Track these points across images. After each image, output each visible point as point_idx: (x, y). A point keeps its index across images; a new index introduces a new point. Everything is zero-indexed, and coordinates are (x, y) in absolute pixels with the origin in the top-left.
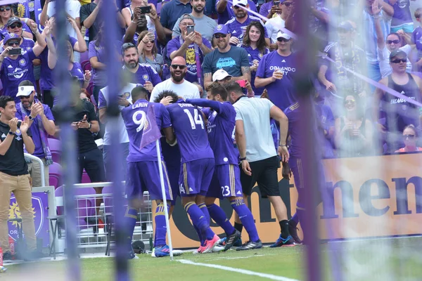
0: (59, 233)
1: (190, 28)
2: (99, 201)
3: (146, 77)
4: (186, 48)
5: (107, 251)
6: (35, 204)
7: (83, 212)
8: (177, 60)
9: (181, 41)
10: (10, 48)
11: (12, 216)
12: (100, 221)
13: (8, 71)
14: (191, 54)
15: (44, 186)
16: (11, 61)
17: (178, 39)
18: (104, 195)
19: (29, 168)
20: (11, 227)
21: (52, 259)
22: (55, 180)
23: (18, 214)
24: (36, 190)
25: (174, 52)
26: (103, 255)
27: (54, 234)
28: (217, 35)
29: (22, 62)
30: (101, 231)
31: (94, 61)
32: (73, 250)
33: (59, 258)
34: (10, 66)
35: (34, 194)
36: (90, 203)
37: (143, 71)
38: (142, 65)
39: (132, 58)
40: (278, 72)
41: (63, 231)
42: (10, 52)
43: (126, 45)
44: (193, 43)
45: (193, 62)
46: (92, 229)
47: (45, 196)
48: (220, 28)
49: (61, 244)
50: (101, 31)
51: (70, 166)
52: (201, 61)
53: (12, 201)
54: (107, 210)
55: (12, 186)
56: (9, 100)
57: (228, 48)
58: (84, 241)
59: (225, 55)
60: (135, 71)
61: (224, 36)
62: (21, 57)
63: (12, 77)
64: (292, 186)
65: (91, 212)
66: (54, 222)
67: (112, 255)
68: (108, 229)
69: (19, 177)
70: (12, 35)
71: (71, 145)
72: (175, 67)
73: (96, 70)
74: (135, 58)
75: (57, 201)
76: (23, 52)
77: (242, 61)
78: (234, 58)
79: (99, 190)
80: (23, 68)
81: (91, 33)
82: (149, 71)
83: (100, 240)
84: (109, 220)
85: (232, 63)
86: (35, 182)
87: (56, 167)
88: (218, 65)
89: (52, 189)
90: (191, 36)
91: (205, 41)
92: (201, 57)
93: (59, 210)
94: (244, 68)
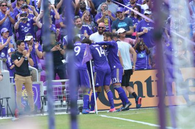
0: (45, 103)
1: (106, 8)
2: (64, 88)
3: (85, 31)
4: (104, 18)
5: (67, 111)
6: (34, 89)
7: (56, 93)
8: (101, 24)
9: (102, 15)
10: (23, 18)
11: (23, 95)
12: (64, 97)
13: (22, 28)
14: (106, 21)
15: (38, 81)
16: (23, 24)
17: (100, 14)
18: (66, 85)
19: (31, 73)
20: (23, 100)
21: (42, 115)
22: (43, 78)
23: (26, 94)
24: (34, 83)
25: (98, 20)
26: (65, 113)
27: (43, 103)
28: (118, 12)
29: (28, 24)
30: (64, 102)
31: (62, 24)
32: (51, 111)
33: (45, 114)
34: (22, 26)
35: (33, 85)
36: (59, 89)
37: (84, 28)
38: (84, 26)
39: (79, 23)
40: (146, 29)
41: (47, 102)
42: (23, 20)
43: (76, 17)
44: (107, 15)
45: (107, 24)
46: (60, 101)
47: (38, 86)
48: (119, 9)
49: (46, 108)
50: (64, 10)
51: (50, 72)
52: (111, 24)
53: (23, 89)
54: (67, 92)
55: (23, 81)
56: (22, 42)
57: (123, 18)
58: (57, 106)
59: (122, 21)
60: (80, 29)
61: (121, 12)
62: (28, 22)
63: (23, 31)
64: (153, 81)
65: (60, 93)
66: (43, 98)
67: (69, 113)
68: (67, 101)
69: (26, 77)
70: (23, 12)
71: (50, 62)
72: (100, 27)
73: (62, 28)
74: (81, 23)
75: (44, 88)
76: (29, 20)
77: (130, 24)
78: (126, 23)
79: (64, 83)
80: (28, 27)
81: (60, 11)
82: (87, 28)
83: (64, 106)
84: (68, 97)
85: (125, 25)
86: (34, 79)
87: (44, 72)
88: (119, 26)
89: (42, 83)
90: (106, 12)
91: (113, 15)
92: (111, 22)
93: (45, 92)
94: (130, 27)
